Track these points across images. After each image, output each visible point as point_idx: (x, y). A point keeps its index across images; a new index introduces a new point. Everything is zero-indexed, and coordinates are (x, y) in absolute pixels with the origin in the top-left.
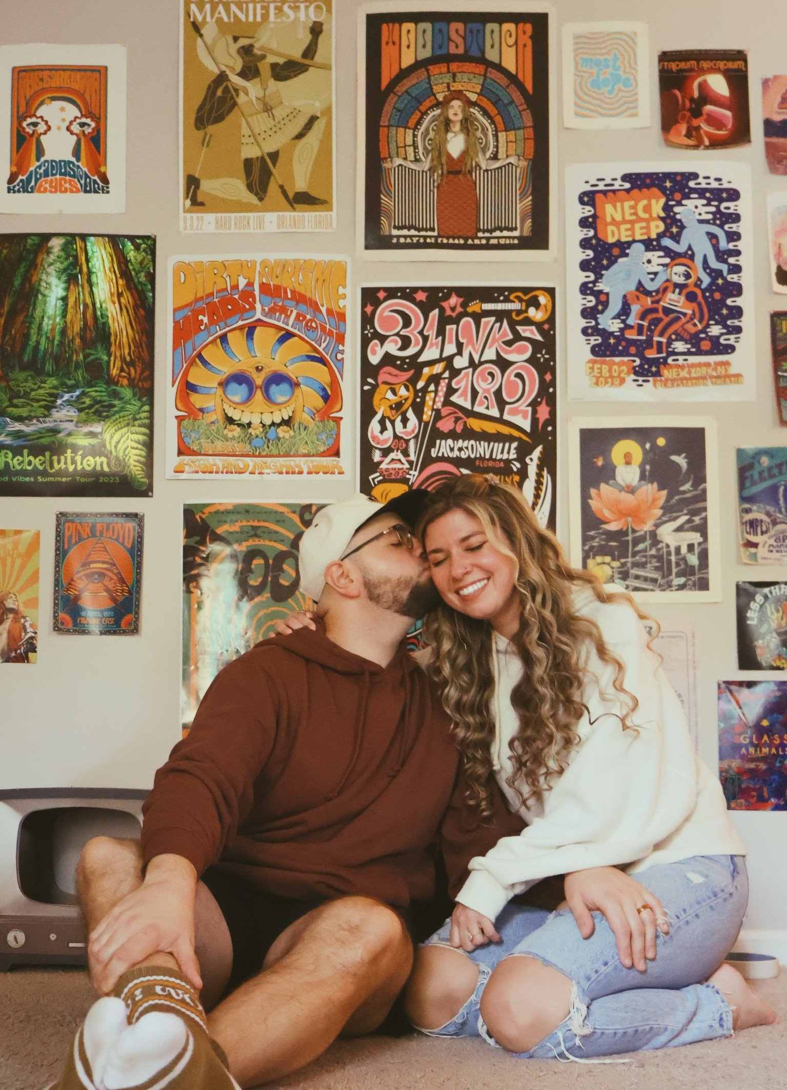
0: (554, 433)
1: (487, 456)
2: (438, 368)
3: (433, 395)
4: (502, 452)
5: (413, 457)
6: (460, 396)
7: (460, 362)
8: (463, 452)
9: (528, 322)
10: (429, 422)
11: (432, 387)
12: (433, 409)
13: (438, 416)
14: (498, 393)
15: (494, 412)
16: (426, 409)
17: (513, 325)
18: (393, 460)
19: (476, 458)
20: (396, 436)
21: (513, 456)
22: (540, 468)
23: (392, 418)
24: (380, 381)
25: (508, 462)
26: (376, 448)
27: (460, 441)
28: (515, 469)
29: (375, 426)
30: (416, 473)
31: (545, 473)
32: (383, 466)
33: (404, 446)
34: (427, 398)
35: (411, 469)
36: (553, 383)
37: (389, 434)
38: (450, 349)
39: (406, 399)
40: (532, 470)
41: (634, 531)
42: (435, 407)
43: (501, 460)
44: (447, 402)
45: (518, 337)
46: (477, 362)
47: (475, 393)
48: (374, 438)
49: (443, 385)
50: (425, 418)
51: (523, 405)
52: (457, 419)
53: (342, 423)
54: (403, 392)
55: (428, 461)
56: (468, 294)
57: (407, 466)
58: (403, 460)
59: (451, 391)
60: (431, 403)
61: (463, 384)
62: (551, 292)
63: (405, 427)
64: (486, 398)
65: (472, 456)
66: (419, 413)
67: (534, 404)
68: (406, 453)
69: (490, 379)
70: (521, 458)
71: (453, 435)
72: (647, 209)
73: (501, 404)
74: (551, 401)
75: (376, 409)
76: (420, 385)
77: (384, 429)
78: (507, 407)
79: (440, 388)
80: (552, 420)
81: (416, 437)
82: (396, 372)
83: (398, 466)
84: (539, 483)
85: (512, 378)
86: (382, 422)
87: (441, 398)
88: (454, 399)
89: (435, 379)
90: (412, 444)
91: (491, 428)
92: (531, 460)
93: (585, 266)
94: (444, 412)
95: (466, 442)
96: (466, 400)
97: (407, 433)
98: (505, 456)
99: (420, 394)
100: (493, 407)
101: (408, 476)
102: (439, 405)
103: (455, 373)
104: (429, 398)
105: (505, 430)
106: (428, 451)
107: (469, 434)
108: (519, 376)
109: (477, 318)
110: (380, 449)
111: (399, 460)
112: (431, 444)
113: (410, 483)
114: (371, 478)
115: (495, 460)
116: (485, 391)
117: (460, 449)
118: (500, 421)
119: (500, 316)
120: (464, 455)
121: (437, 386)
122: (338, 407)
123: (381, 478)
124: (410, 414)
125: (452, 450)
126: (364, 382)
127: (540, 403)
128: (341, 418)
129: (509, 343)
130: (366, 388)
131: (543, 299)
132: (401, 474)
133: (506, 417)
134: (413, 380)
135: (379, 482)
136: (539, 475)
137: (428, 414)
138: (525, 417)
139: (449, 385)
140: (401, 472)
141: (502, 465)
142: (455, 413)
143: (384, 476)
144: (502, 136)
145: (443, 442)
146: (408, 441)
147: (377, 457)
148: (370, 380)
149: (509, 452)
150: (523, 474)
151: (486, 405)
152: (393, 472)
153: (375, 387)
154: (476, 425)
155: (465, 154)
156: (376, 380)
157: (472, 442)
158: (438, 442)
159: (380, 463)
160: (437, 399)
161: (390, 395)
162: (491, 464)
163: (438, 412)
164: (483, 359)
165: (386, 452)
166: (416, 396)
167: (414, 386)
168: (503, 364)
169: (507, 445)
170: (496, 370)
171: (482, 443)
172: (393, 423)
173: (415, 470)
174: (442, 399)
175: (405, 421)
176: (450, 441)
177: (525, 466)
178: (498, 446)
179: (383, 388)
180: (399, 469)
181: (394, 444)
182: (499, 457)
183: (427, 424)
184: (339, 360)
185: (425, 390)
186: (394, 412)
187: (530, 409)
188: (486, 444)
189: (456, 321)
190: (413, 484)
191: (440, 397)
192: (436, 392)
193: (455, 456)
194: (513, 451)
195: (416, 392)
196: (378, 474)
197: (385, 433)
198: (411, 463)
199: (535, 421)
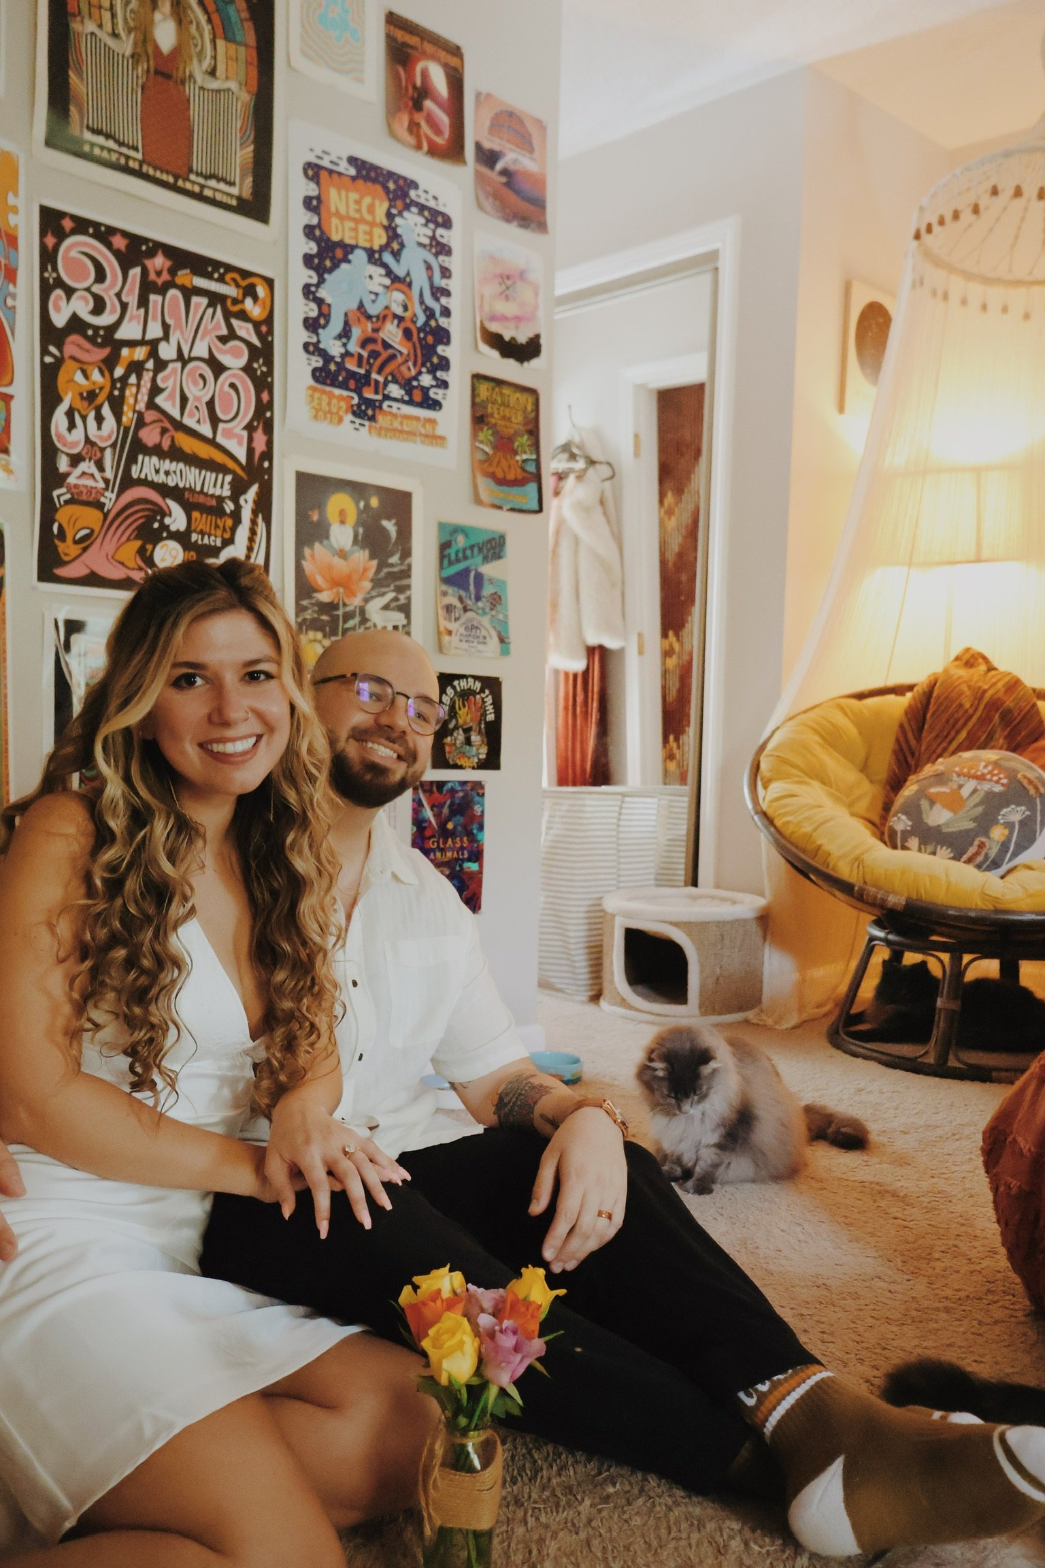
0: (270, 470)
1: (198, 489)
2: (140, 353)
3: (134, 390)
4: (215, 486)
5: (109, 474)
6: (166, 399)
7: (167, 351)
8: (169, 477)
9: (243, 316)
10: (129, 428)
11: (133, 379)
12: (134, 411)
13: (141, 423)
14: (210, 404)
15: (206, 429)
16: (125, 408)
17: (227, 315)
18: (84, 473)
19: (184, 488)
20: (87, 440)
21: (226, 492)
22: (255, 513)
23: (84, 413)
24: (66, 355)
25: (220, 499)
26: (63, 452)
27: (167, 461)
28: (228, 511)
29: (59, 419)
30: (113, 496)
31: (260, 520)
32: (71, 480)
33: (99, 455)
34: (127, 393)
35: (106, 489)
36: (270, 406)
37: (78, 434)
38: (155, 331)
39: (101, 389)
40: (246, 514)
41: (345, 605)
42: (137, 408)
43: (213, 496)
44: (151, 405)
45: (232, 335)
46: (186, 356)
47: (184, 400)
48: (59, 436)
49: (147, 377)
50: (124, 419)
51: (238, 427)
52: (164, 431)
53: (13, 404)
54: (96, 376)
55: (128, 482)
56: (182, 259)
57: (102, 485)
58: (97, 475)
59: (155, 390)
60: (131, 401)
61: (170, 383)
62: (270, 282)
63: (99, 428)
64: (197, 408)
65: (181, 485)
66: (118, 414)
67: (250, 428)
68: (100, 466)
69: (201, 383)
70: (235, 498)
71: (157, 451)
72: (371, 209)
73: (215, 421)
74: (269, 428)
75: (62, 393)
76: (119, 372)
77: (72, 426)
78: (221, 426)
79: (142, 383)
80: (268, 455)
81: (114, 446)
82: (87, 345)
83: (90, 483)
84: (253, 532)
85: (227, 388)
86: (70, 414)
87: (143, 397)
88: (159, 400)
89: (136, 368)
90: (108, 454)
91: (204, 451)
92: (246, 501)
93: (308, 260)
94: (150, 416)
95: (174, 464)
96: (174, 405)
97: (101, 438)
98: (218, 492)
99: (118, 385)
100: (204, 422)
101: (103, 500)
102: (141, 406)
103: (161, 365)
104: (130, 392)
105: (219, 457)
106: (127, 470)
107: (176, 454)
108: (233, 386)
109: (189, 293)
110: (68, 455)
111: (92, 475)
112: (132, 460)
113: (106, 510)
114: (55, 493)
115: (206, 495)
116: (197, 399)
117: (167, 473)
118: (212, 442)
119: (215, 299)
120: (171, 483)
121: (139, 378)
122: (7, 379)
123: (68, 496)
124: (106, 411)
125: (157, 471)
126: (44, 352)
127: (255, 429)
128: (11, 397)
129: (223, 340)
130: (48, 360)
131: (261, 291)
132: (93, 495)
133: (220, 439)
134: (109, 364)
135: (67, 502)
136: (254, 522)
137: (128, 417)
138: (240, 443)
139: (154, 380)
140: (94, 491)
141: (214, 503)
142: (161, 421)
143: (72, 494)
144: (221, 43)
145: (147, 459)
146: (102, 450)
147: (63, 464)
148: (52, 349)
149: (222, 487)
150: (236, 516)
151: (197, 418)
152: (85, 491)
153: (59, 362)
154: (187, 444)
155: (176, 51)
156: (61, 351)
157: (181, 465)
158: (140, 457)
159: (67, 475)
160: (139, 397)
161: (79, 377)
162: (201, 499)
163: (140, 416)
164: (193, 355)
165: (75, 460)
166: (113, 387)
167: (111, 372)
168: (218, 368)
169: (220, 476)
170: (209, 375)
171: (193, 469)
172: (84, 418)
173: (112, 492)
174: (146, 398)
175: (100, 419)
176: (155, 459)
177: (238, 508)
178: (210, 476)
179: (69, 365)
180: (91, 488)
181: (85, 450)
182: (211, 492)
183: (127, 430)
184: (10, 308)
185: (124, 379)
186: (85, 404)
187: (245, 434)
188: (197, 471)
189: (162, 290)
190: (109, 511)
191: (143, 395)
192: (138, 386)
193: (160, 481)
194: (227, 486)
195: (113, 381)
196: (63, 490)
197: (74, 431)
198: (106, 481)
199: (250, 451)
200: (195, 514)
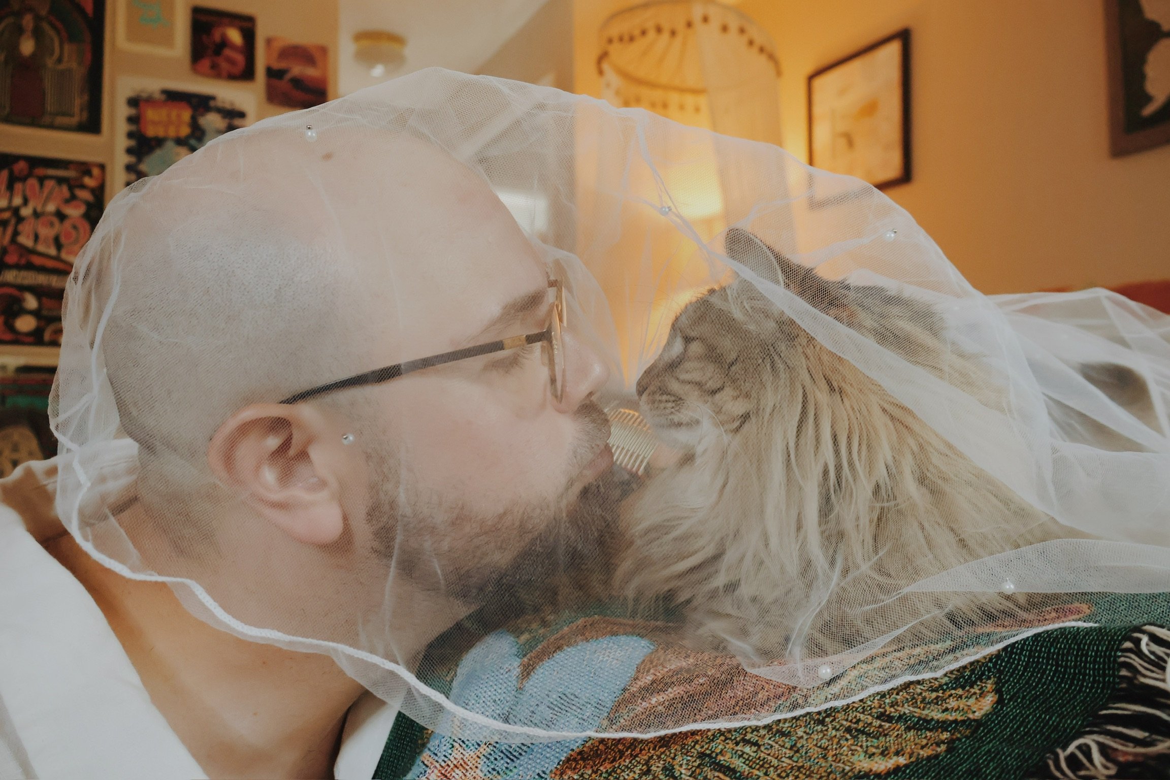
1: (44, 284)
2: (6, 215)
4: (57, 282)
6: (24, 238)
7: (26, 212)
8: (25, 280)
9: (83, 187)
13: (5, 252)
14: (57, 238)
15: (53, 251)
17: (71, 189)
27: (24, 272)
38: (17, 201)
42: (3, 244)
43: (55, 288)
44: (13, 240)
45: (73, 197)
46: (39, 213)
47: (36, 238)
49: (10, 227)
52: (22, 256)
56: (35, 162)
59: (16, 233)
61: (27, 229)
62: (102, 167)
64: (46, 241)
65: (35, 284)
69: (50, 227)
71: (18, 267)
72: (179, 116)
73: (59, 246)
78: (64, 248)
79: (7, 230)
85: (69, 228)
88: (18, 239)
89: (3, 223)
91: (50, 264)
93: (129, 151)
95: (28, 273)
96: (29, 241)
98: (59, 285)
100: (52, 248)
102: (6, 243)
103: (21, 220)
105: (62, 266)
107: (30, 267)
108: (73, 225)
109: (42, 180)
115: (50, 287)
116: (46, 236)
117: (23, 278)
118: (57, 259)
119: (60, 181)
120: (26, 284)
121: (5, 228)
125: (16, 278)
129: (67, 201)
131: (96, 171)
133: (62, 256)
139: (15, 229)
141: (56, 291)
142: (19, 250)
144: (67, 47)
145: (9, 271)
151: (46, 247)
154: (37, 260)
155: (34, 55)
157: (33, 273)
158: (4, 271)
160: (5, 238)
162: (46, 290)
163: (5, 248)
164: (44, 212)
168: (61, 216)
170: (56, 221)
171: (41, 274)
174: (9, 239)
176: (14, 271)
178: (54, 277)
182: (54, 285)
189: (24, 179)
191: (7, 237)
192: (4, 233)
193: (19, 283)
200: (44, 300)
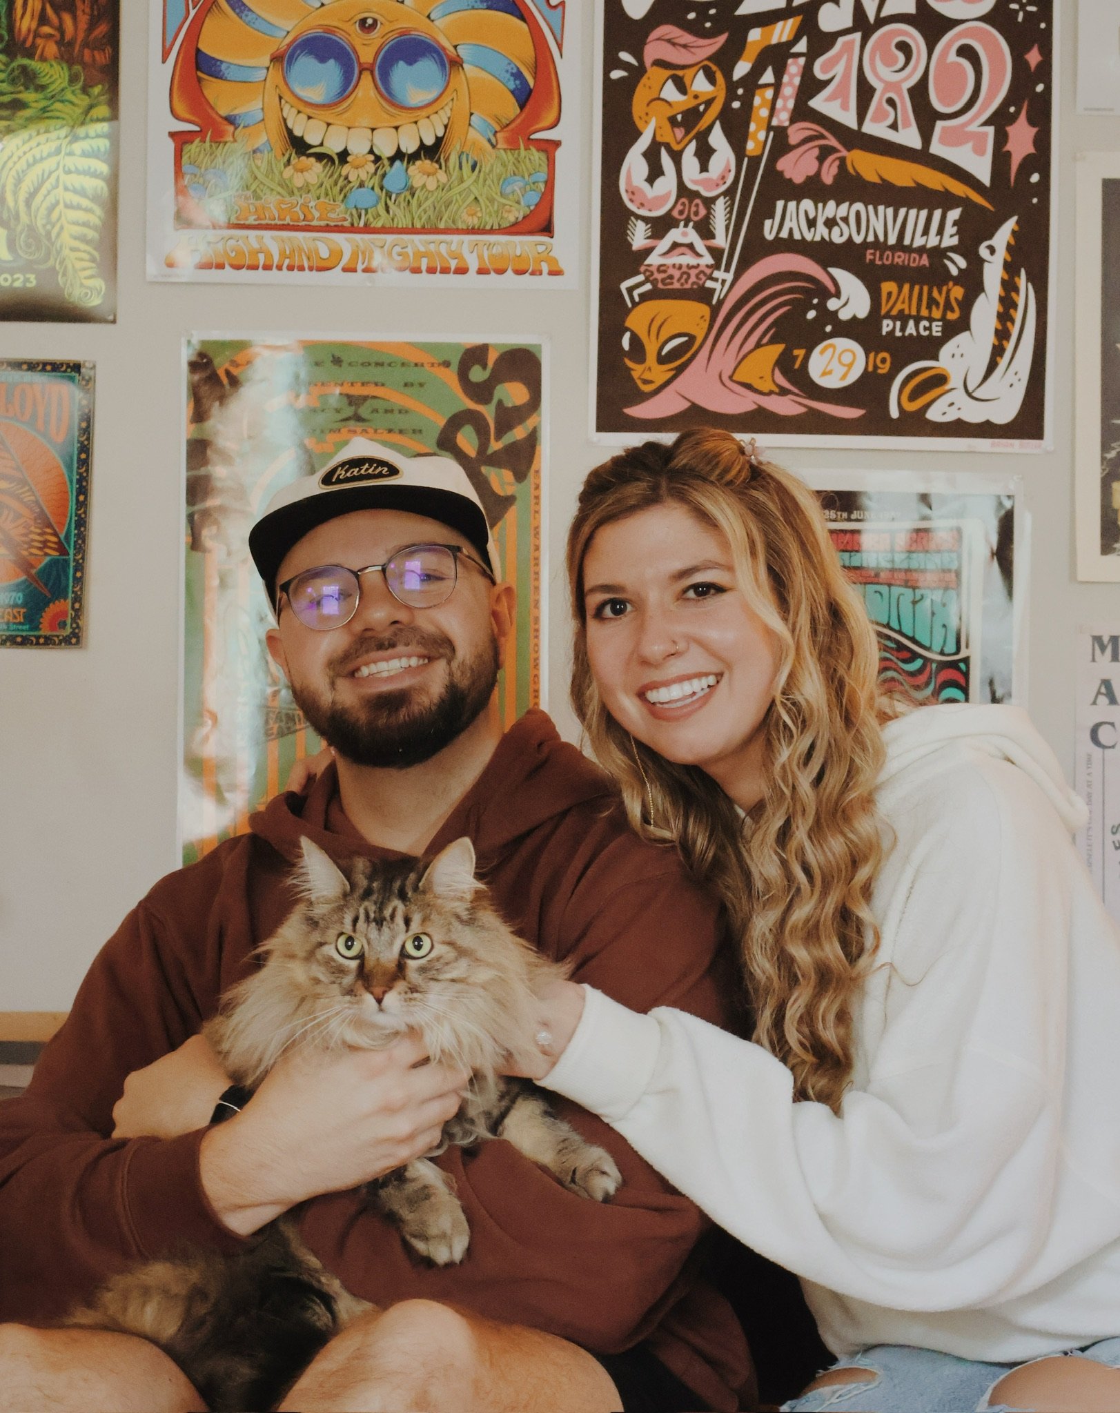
0: (1044, 188)
1: (892, 240)
2: (782, 31)
3: (769, 93)
4: (926, 232)
5: (721, 241)
6: (830, 99)
7: (834, 18)
8: (836, 230)
10: (759, 158)
11: (768, 77)
12: (770, 128)
13: (781, 144)
14: (919, 93)
15: (910, 137)
16: (753, 127)
18: (675, 245)
19: (865, 245)
20: (682, 190)
21: (950, 240)
22: (1011, 268)
23: (676, 148)
24: (648, 60)
25: (938, 254)
26: (638, 217)
27: (831, 204)
28: (954, 271)
29: (634, 164)
30: (729, 277)
31: (1022, 281)
32: (654, 260)
33: (703, 212)
34: (757, 101)
35: (717, 266)
36: (1045, 71)
37: (667, 184)
39: (709, 103)
40: (993, 274)
42: (775, 122)
43: (922, 250)
44: (802, 112)
46: (871, 17)
47: (865, 92)
48: (632, 193)
49: (794, 68)
50: (750, 146)
51: (975, 121)
52: (825, 153)
53: (559, 154)
54: (700, 84)
55: (756, 249)
57: (708, 260)
58: (700, 245)
59: (810, 86)
60: (764, 113)
61: (839, 70)
63: (704, 168)
64: (891, 102)
65: (858, 239)
66: (737, 138)
67: (1001, 120)
68: (705, 230)
69: (901, 58)
70: (969, 244)
71: (814, 189)
73: (927, 118)
74: (1041, 116)
75: (639, 123)
76: (741, 69)
77: (655, 173)
78: (939, 125)
79: (786, 79)
80: (1040, 159)
81: (729, 193)
82: (687, 38)
83: (688, 259)
84: (1007, 303)
85: (952, 57)
86: (652, 156)
87: (787, 102)
88: (817, 103)
89: (776, 56)
90: (720, 208)
91: (902, 174)
92: (992, 250)
94: (796, 134)
95: (845, 206)
96: (845, 107)
97: (706, 183)
98: (933, 241)
99: (740, 91)
100: (907, 125)
101: (709, 284)
102: (782, 118)
103: (822, 42)
104: (760, 100)
105: (935, 180)
106: (756, 226)
107: (850, 187)
108: (967, 52)
110: (646, 220)
111: (691, 246)
112: (765, 210)
113: (714, 301)
114: (624, 286)
115: (909, 250)
116: (889, 86)
117: (830, 223)
118: (923, 157)
120: (837, 238)
121: (779, 74)
122: (550, 118)
123: (648, 287)
124: (717, 138)
125: (812, 223)
126: (611, 62)
127: (1013, 119)
128: (557, 144)
130: (616, 74)
132: (693, 278)
133: (936, 148)
134: (725, 59)
135: (644, 297)
136: (1009, 286)
137: (756, 142)
138: (979, 151)
139: (807, 71)
140: (693, 272)
141: (925, 261)
142: (822, 137)
143: (654, 282)
145: (792, 205)
146: (713, 200)
147: (639, 237)
148: (625, 56)
149: (940, 232)
150: (973, 282)
151: (890, 121)
152: (677, 274)
153: (637, 73)
154: (868, 166)
156: (639, 55)
157: (859, 206)
158: (780, 204)
159: (648, 251)
160: (779, 103)
161: (670, 92)
162: (900, 258)
163: (780, 134)
164: (884, 14)
165: (660, 226)
166: (731, 95)
167: (728, 74)
168: (932, 24)
169: (937, 214)
170: (916, 39)
171: (881, 208)
172: (677, 157)
173: (727, 270)
174: (791, 104)
175: (705, 154)
176: (807, 204)
177: (976, 265)
178: (916, 217)
179: (654, 75)
180: (690, 267)
181: (679, 207)
182: (919, 242)
183: (755, 161)
184: (555, 7)
185: (751, 83)
186: (680, 132)
187: (991, 130)
188: (890, 211)
190: (721, 302)
191: (786, 99)
192: (777, 86)
193: (818, 238)
194: (950, 229)
195: (731, 86)
196: (640, 278)
197: (659, 182)
198: (716, 253)
199: (1001, 159)
200: (888, 287)
